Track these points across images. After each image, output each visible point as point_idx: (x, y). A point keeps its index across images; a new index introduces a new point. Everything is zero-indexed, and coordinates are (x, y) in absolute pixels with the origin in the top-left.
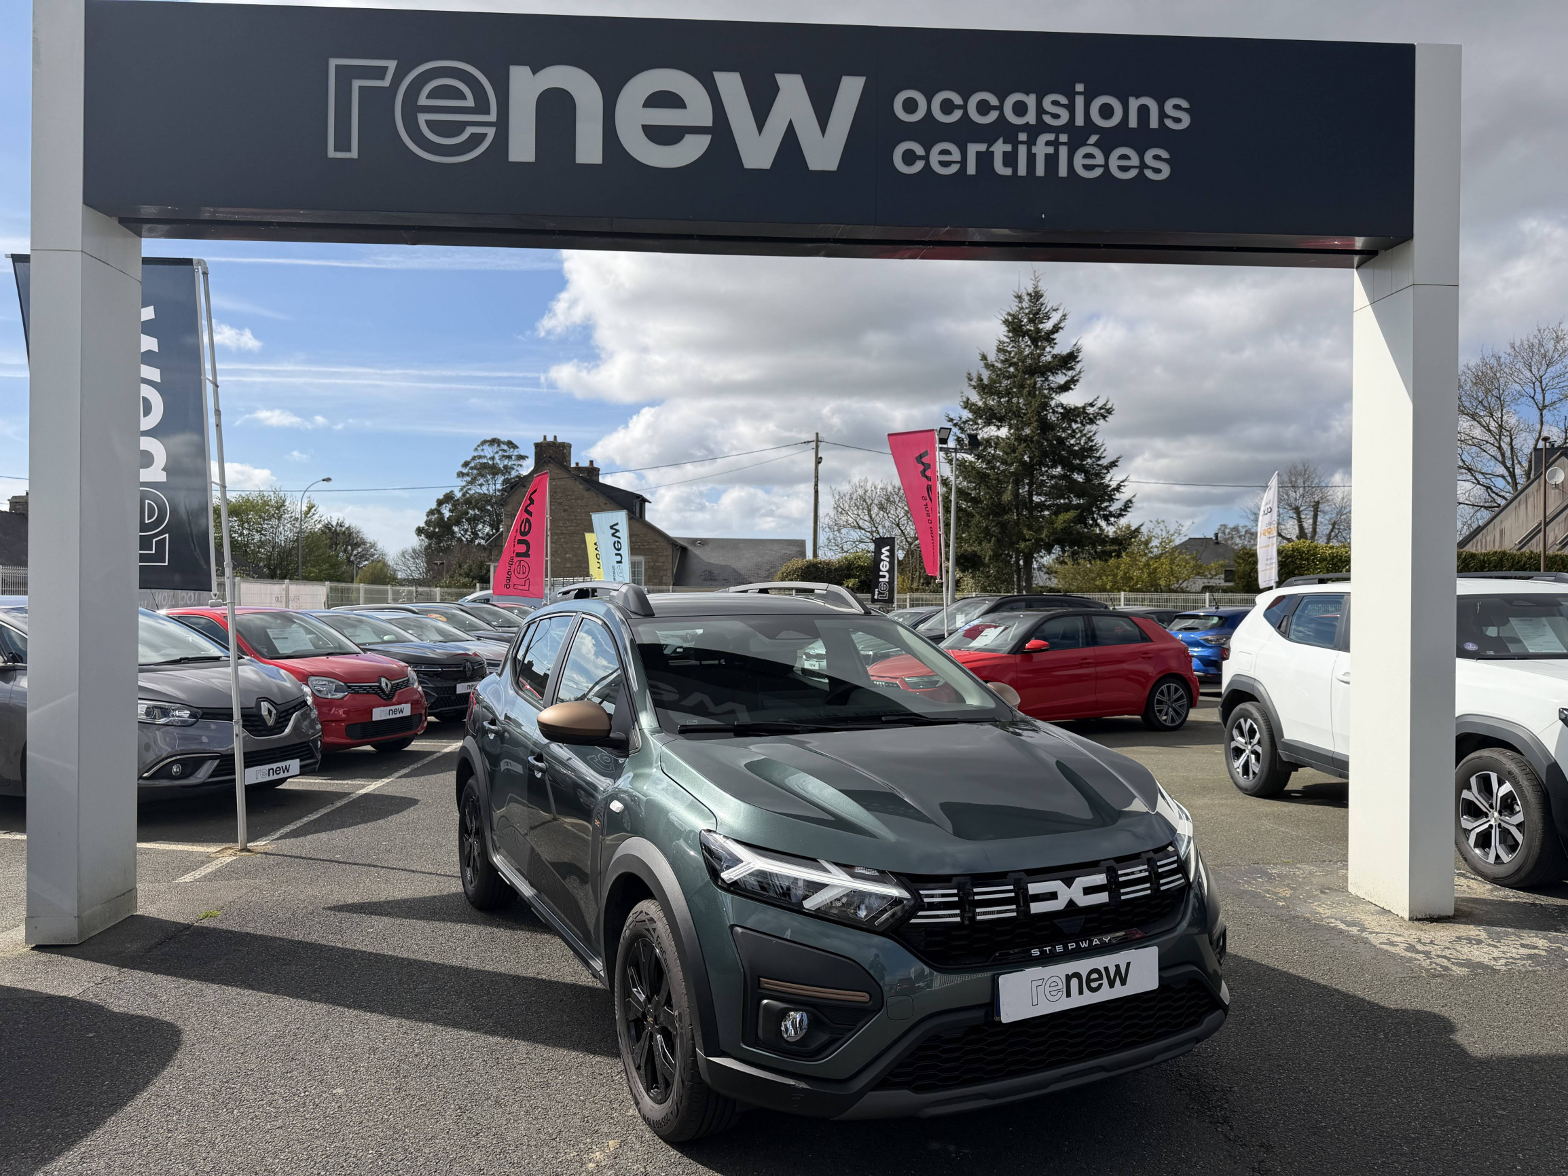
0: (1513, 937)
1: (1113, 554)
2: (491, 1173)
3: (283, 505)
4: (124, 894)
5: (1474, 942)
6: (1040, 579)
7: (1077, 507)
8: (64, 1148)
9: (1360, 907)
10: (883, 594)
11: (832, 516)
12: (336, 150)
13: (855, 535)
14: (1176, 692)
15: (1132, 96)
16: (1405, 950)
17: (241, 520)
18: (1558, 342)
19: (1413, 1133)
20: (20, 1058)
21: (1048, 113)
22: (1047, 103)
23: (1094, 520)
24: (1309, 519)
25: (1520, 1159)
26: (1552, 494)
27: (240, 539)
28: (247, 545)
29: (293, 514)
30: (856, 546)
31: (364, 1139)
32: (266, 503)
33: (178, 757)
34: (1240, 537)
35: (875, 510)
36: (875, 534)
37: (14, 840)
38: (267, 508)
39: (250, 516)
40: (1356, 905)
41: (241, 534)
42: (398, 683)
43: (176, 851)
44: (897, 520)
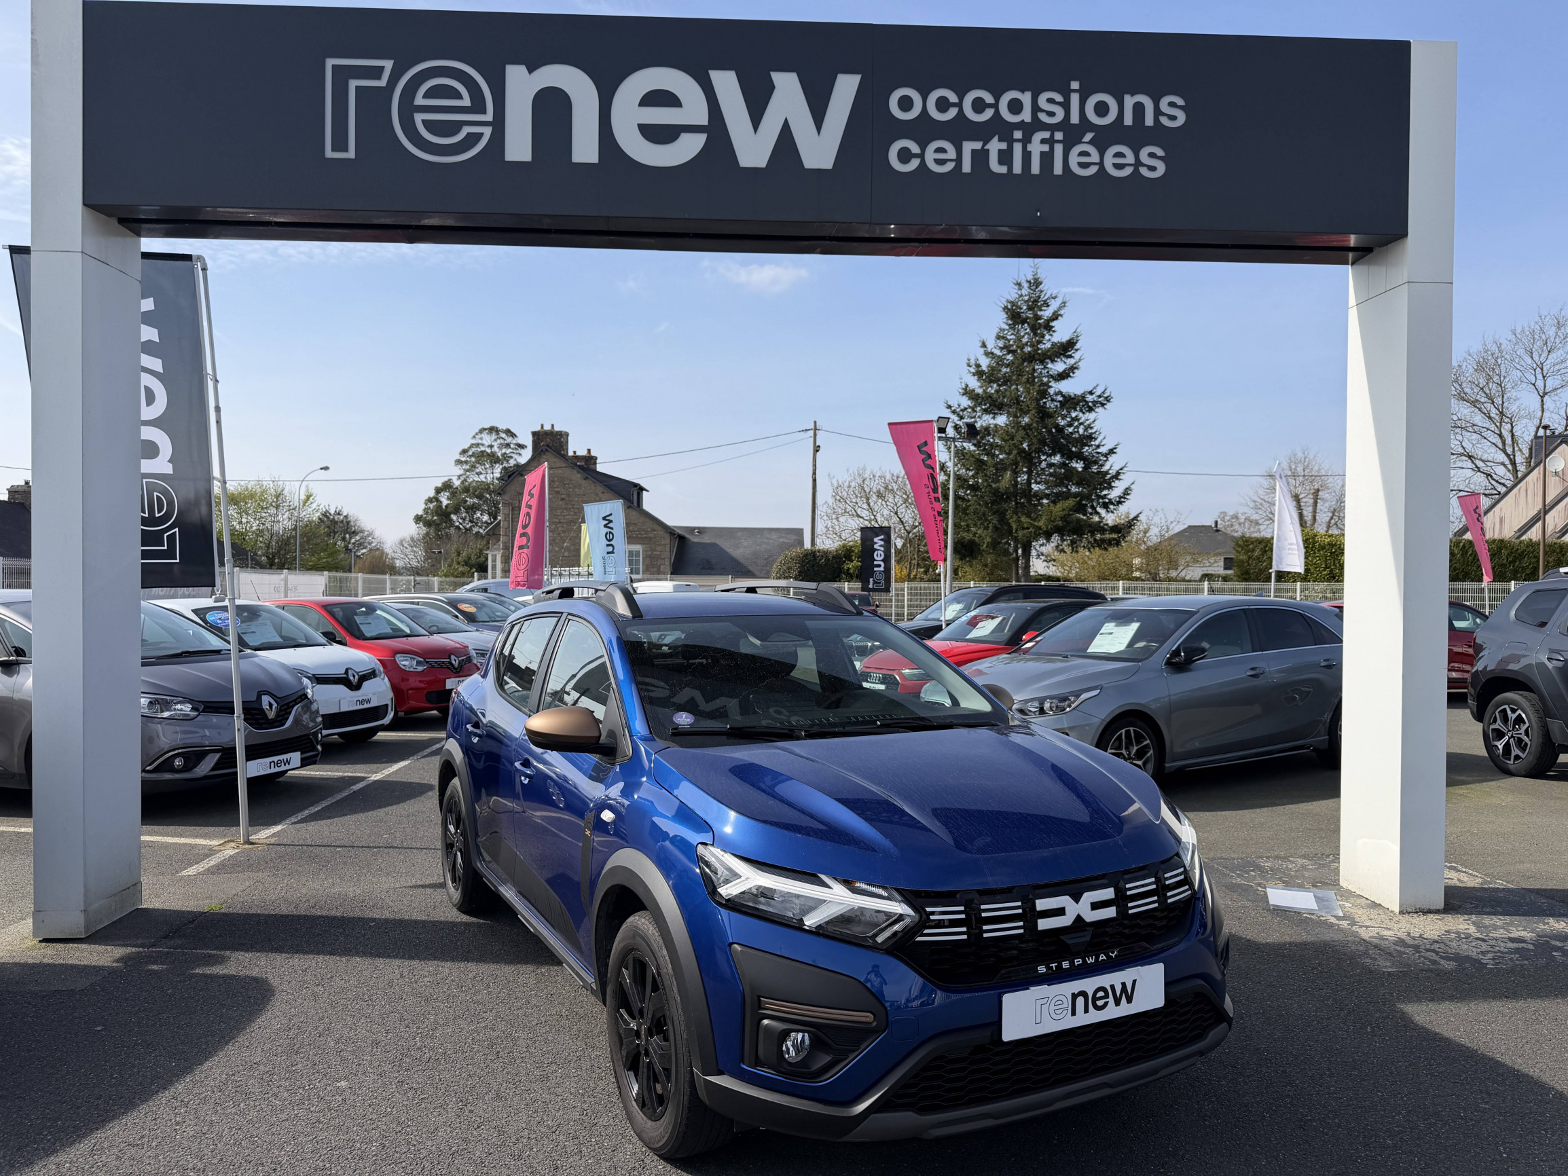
0: (1501, 931)
1: (1113, 542)
2: (492, 1165)
3: (281, 494)
4: (129, 888)
5: (1463, 936)
6: (1039, 567)
7: (1076, 495)
8: (75, 1141)
9: (1351, 901)
10: (880, 583)
11: (831, 504)
12: (333, 150)
15: (1128, 93)
16: (1394, 944)
17: (240, 509)
18: (1559, 328)
21: (1043, 111)
22: (1042, 101)
23: (1093, 508)
24: (1309, 506)
26: (1553, 482)
27: (239, 527)
28: (245, 534)
29: (292, 503)
31: (368, 1132)
32: (264, 492)
33: (180, 751)
34: (1239, 524)
35: (874, 497)
36: (873, 523)
37: (19, 833)
38: (265, 496)
39: (249, 505)
40: (1347, 898)
41: (240, 523)
43: (180, 844)
44: (895, 508)
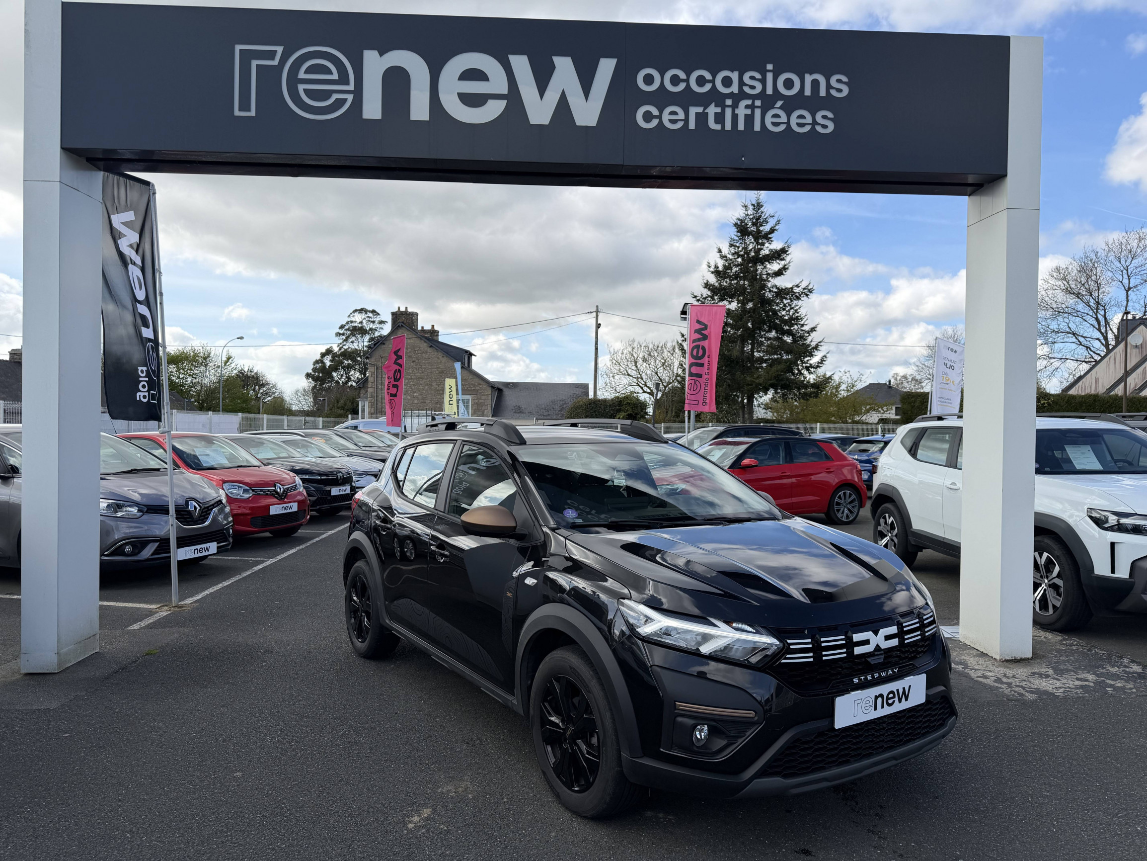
0: (1072, 673)
1: (812, 395)
3: (208, 357)
4: (90, 638)
5: (1043, 676)
6: (760, 413)
7: (786, 361)
9: (967, 651)
11: (609, 367)
12: (240, 110)
13: (625, 380)
14: (850, 497)
15: (807, 73)
16: (994, 682)
17: (178, 367)
18: (1140, 241)
19: (983, 807)
20: (16, 751)
21: (747, 85)
22: (746, 78)
23: (799, 370)
25: (1054, 825)
26: (1132, 353)
27: (177, 381)
28: (182, 386)
29: (216, 363)
30: (626, 389)
31: (255, 807)
32: (196, 355)
33: (131, 540)
34: (908, 382)
35: (640, 361)
38: (197, 358)
39: (185, 364)
40: (963, 650)
41: (178, 378)
42: (288, 488)
43: (128, 608)
